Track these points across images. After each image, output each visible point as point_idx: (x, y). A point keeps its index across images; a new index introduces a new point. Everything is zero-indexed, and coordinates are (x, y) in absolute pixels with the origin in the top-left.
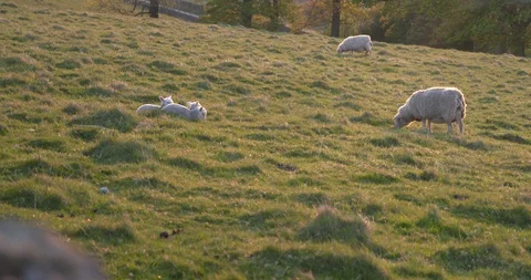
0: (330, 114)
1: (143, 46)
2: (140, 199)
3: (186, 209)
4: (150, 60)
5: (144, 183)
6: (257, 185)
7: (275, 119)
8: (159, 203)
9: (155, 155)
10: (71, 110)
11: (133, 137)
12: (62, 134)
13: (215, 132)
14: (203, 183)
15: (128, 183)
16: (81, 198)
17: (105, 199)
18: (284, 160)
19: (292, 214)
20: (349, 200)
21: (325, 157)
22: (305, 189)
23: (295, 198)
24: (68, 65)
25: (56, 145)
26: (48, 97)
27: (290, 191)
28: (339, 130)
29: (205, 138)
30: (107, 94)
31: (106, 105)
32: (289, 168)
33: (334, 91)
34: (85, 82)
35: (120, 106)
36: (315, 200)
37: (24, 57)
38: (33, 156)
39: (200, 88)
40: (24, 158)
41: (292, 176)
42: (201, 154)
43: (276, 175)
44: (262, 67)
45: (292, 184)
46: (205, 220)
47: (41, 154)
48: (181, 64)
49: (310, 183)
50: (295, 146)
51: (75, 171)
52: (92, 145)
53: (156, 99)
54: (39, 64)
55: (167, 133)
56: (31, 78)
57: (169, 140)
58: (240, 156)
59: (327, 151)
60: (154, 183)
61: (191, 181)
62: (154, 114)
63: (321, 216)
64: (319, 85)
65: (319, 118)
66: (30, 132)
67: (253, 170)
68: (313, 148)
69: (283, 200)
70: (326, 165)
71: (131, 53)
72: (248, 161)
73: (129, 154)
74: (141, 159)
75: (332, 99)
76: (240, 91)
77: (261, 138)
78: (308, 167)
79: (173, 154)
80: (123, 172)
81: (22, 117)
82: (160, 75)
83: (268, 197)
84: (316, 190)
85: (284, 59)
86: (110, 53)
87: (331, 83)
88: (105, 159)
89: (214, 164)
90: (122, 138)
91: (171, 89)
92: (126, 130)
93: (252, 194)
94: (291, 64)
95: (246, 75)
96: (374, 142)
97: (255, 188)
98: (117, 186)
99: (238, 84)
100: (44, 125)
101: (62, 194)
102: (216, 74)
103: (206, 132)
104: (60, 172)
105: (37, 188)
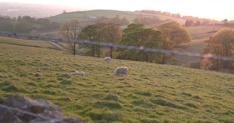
0: (110, 74)
1: (72, 61)
2: (71, 92)
3: (81, 94)
4: (73, 64)
5: (72, 89)
6: (95, 89)
7: (99, 75)
8: (75, 93)
9: (75, 83)
10: (57, 74)
11: (70, 79)
12: (56, 79)
13: (87, 78)
14: (84, 89)
15: (69, 89)
16: (59, 92)
17: (64, 92)
18: (101, 84)
19: (103, 95)
20: (114, 91)
21: (109, 83)
22: (105, 89)
23: (103, 91)
24: (57, 65)
25: (54, 81)
26: (53, 72)
27: (102, 90)
28: (112, 77)
29: (85, 79)
30: (65, 71)
31: (65, 73)
32: (102, 85)
33: (111, 69)
34: (60, 68)
35: (67, 73)
36: (108, 92)
37: (48, 64)
38: (50, 84)
39: (84, 69)
40: (48, 84)
41: (102, 87)
42: (84, 83)
43: (100, 87)
44: (96, 65)
45: (103, 88)
46: (85, 96)
47: (51, 83)
48: (80, 64)
49: (106, 88)
50: (103, 81)
51: (58, 87)
52: (61, 81)
53: (75, 72)
54: (51, 65)
55: (77, 78)
56: (49, 68)
57: (77, 80)
58: (92, 83)
59: (110, 81)
60: (74, 89)
61: (82, 88)
62: (74, 75)
63: (109, 95)
64: (108, 68)
65: (108, 75)
66: (49, 79)
67: (95, 86)
68: (107, 81)
69: (101, 92)
70: (109, 84)
71: (70, 62)
72: (94, 84)
73: (69, 83)
74: (72, 84)
75: (110, 71)
76: (92, 70)
77: (96, 79)
78: (106, 85)
79: (78, 83)
80: (68, 87)
81: (48, 76)
82: (76, 67)
83: (98, 91)
84: (108, 89)
85: (101, 63)
86: (65, 62)
87: (110, 68)
88: (64, 84)
89: (87, 85)
90: (68, 79)
91: (78, 69)
92: (68, 78)
93: (94, 91)
94: (102, 64)
95: (93, 66)
96: (119, 80)
98: (67, 90)
99: (91, 68)
100: (52, 77)
101: (56, 91)
102: (87, 66)
103: (85, 78)
104: (55, 87)
105: (50, 90)
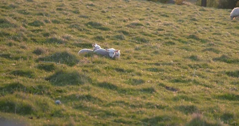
0: (200, 56)
1: (83, 12)
2: (80, 108)
3: (108, 114)
4: (87, 21)
5: (82, 98)
6: (152, 99)
7: (165, 58)
8: (92, 111)
9: (90, 80)
10: (38, 52)
11: (77, 69)
12: (33, 67)
13: (127, 67)
14: (119, 98)
15: (73, 98)
16: (44, 106)
17: (58, 108)
18: (170, 85)
19: (175, 118)
20: (211, 110)
21: (196, 83)
22: (184, 103)
23: (176, 108)
24: (36, 24)
25: (28, 74)
26: (23, 44)
27: (174, 104)
28: (205, 66)
29: (121, 70)
30: (60, 42)
31: (61, 49)
32: (173, 89)
33: (203, 41)
34: (47, 35)
35: (68, 50)
36: (190, 110)
37: (8, 19)
38: (15, 81)
39: (117, 39)
40: (9, 82)
41: (175, 94)
42: (118, 80)
43: (166, 94)
44: (157, 26)
45: (175, 99)
46: (120, 121)
47: (19, 79)
48: (106, 23)
49: (187, 99)
50: (177, 76)
51: (40, 90)
52: (50, 74)
53: (90, 46)
54: (19, 24)
55: (97, 67)
56: (13, 31)
57: (98, 71)
58: (142, 82)
59: (198, 79)
60: (89, 97)
61: (111, 97)
62: (89, 55)
63: (194, 120)
64: (193, 37)
65: (193, 58)
66: (12, 65)
67: (150, 90)
68: (189, 77)
69: (170, 110)
70: (197, 88)
71: (75, 16)
72: (147, 85)
73: (74, 79)
74: (82, 83)
75: (201, 46)
76: (143, 41)
77: (156, 70)
79: (101, 80)
80: (70, 90)
81: (7, 56)
82: (93, 31)
83: (160, 107)
84: (190, 103)
85: (171, 21)
86: (62, 16)
87: (200, 36)
88: (58, 83)
89: (126, 86)
90: (69, 69)
91: (99, 39)
92: (71, 65)
93: (150, 106)
94: (176, 24)
95: (147, 31)
96: (228, 73)
97: (152, 101)
98: (66, 99)
99: (142, 36)
100: (21, 61)
101: (33, 105)
102: (128, 30)
103: (121, 66)
104: (30, 91)
105: (17, 101)
